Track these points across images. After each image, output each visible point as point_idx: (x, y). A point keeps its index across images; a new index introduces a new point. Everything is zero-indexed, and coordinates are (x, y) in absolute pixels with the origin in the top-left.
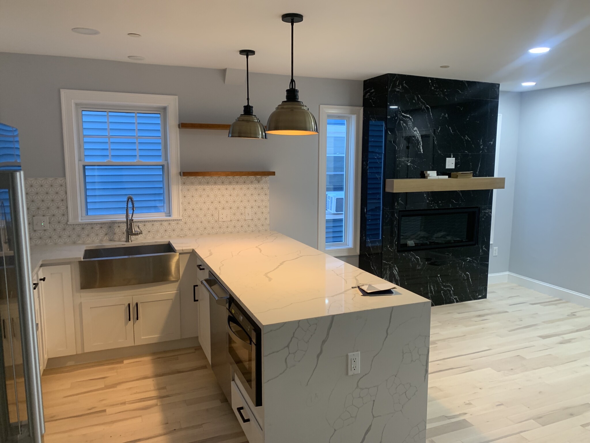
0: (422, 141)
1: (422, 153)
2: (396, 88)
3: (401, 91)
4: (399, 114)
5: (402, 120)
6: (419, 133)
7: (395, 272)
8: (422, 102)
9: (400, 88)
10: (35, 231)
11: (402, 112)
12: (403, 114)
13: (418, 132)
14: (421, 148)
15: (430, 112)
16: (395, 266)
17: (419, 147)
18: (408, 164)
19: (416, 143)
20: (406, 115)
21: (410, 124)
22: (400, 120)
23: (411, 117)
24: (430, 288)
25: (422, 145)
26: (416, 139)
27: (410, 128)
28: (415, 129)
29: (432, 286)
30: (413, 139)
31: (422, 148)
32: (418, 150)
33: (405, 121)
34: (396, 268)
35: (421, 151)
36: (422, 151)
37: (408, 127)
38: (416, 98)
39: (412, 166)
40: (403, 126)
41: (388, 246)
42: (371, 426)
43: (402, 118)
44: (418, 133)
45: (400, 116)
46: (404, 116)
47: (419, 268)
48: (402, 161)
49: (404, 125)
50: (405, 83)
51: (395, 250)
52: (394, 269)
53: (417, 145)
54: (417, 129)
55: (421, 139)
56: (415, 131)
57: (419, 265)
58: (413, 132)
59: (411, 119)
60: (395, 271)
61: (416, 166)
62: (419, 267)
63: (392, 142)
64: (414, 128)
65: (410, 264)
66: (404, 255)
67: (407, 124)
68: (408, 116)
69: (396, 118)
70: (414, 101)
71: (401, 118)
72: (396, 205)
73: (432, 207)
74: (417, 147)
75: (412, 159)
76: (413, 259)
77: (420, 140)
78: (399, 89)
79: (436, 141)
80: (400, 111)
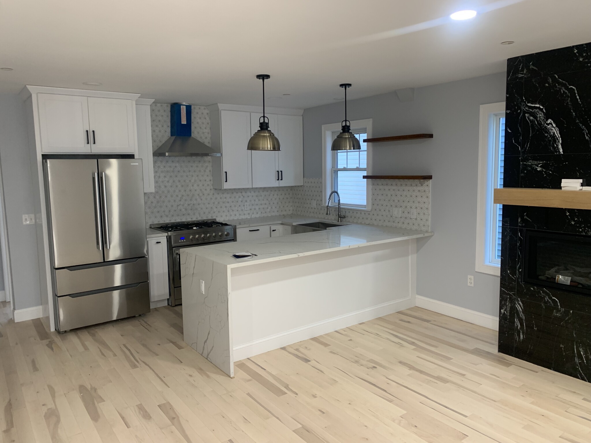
0: (561, 137)
1: (562, 153)
2: (518, 74)
3: (525, 76)
4: (523, 105)
5: (527, 113)
6: (557, 126)
7: (519, 309)
8: (559, 83)
9: (525, 72)
10: (312, 208)
11: (528, 103)
12: (529, 104)
13: (554, 125)
14: (560, 146)
15: (577, 95)
16: (519, 299)
17: (555, 146)
18: (537, 169)
19: (551, 141)
20: (534, 105)
21: (540, 116)
22: (525, 113)
23: (541, 107)
24: (579, 352)
25: (561, 141)
26: (551, 136)
27: (540, 121)
28: (549, 121)
29: (581, 350)
30: (546, 135)
31: (562, 147)
32: (555, 150)
33: (532, 113)
34: (520, 303)
35: (559, 151)
36: (561, 150)
37: (537, 120)
38: (550, 80)
39: (545, 172)
40: (530, 120)
41: (509, 272)
42: (209, 331)
43: (529, 110)
44: (554, 127)
45: (524, 108)
46: (530, 107)
47: (558, 315)
48: (529, 165)
49: (531, 118)
50: (532, 64)
51: (518, 279)
52: (517, 303)
53: (553, 143)
54: (552, 121)
55: (559, 135)
56: (548, 124)
57: (558, 311)
58: (546, 126)
59: (542, 110)
60: (519, 306)
61: (550, 172)
62: (557, 313)
63: (514, 142)
64: (547, 120)
65: (543, 305)
66: (532, 289)
67: (535, 117)
68: (538, 106)
69: (519, 111)
70: (547, 85)
71: (527, 110)
72: (519, 221)
73: (582, 232)
74: (553, 147)
75: (544, 162)
76: (547, 298)
77: (557, 137)
78: (522, 74)
79: (587, 136)
80: (525, 102)
